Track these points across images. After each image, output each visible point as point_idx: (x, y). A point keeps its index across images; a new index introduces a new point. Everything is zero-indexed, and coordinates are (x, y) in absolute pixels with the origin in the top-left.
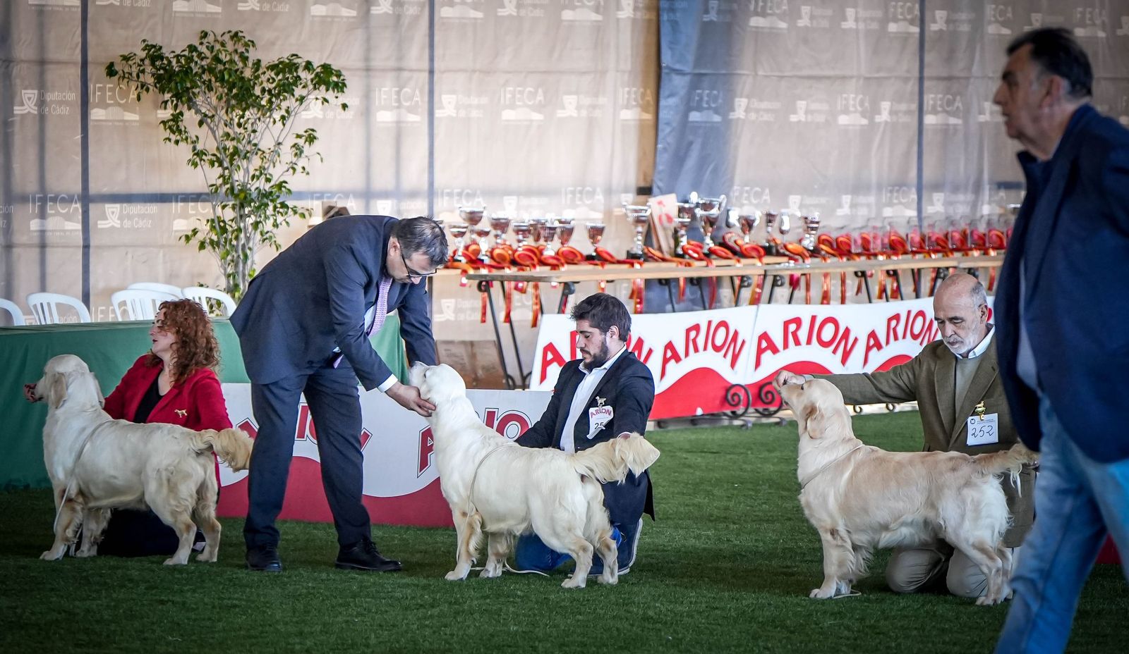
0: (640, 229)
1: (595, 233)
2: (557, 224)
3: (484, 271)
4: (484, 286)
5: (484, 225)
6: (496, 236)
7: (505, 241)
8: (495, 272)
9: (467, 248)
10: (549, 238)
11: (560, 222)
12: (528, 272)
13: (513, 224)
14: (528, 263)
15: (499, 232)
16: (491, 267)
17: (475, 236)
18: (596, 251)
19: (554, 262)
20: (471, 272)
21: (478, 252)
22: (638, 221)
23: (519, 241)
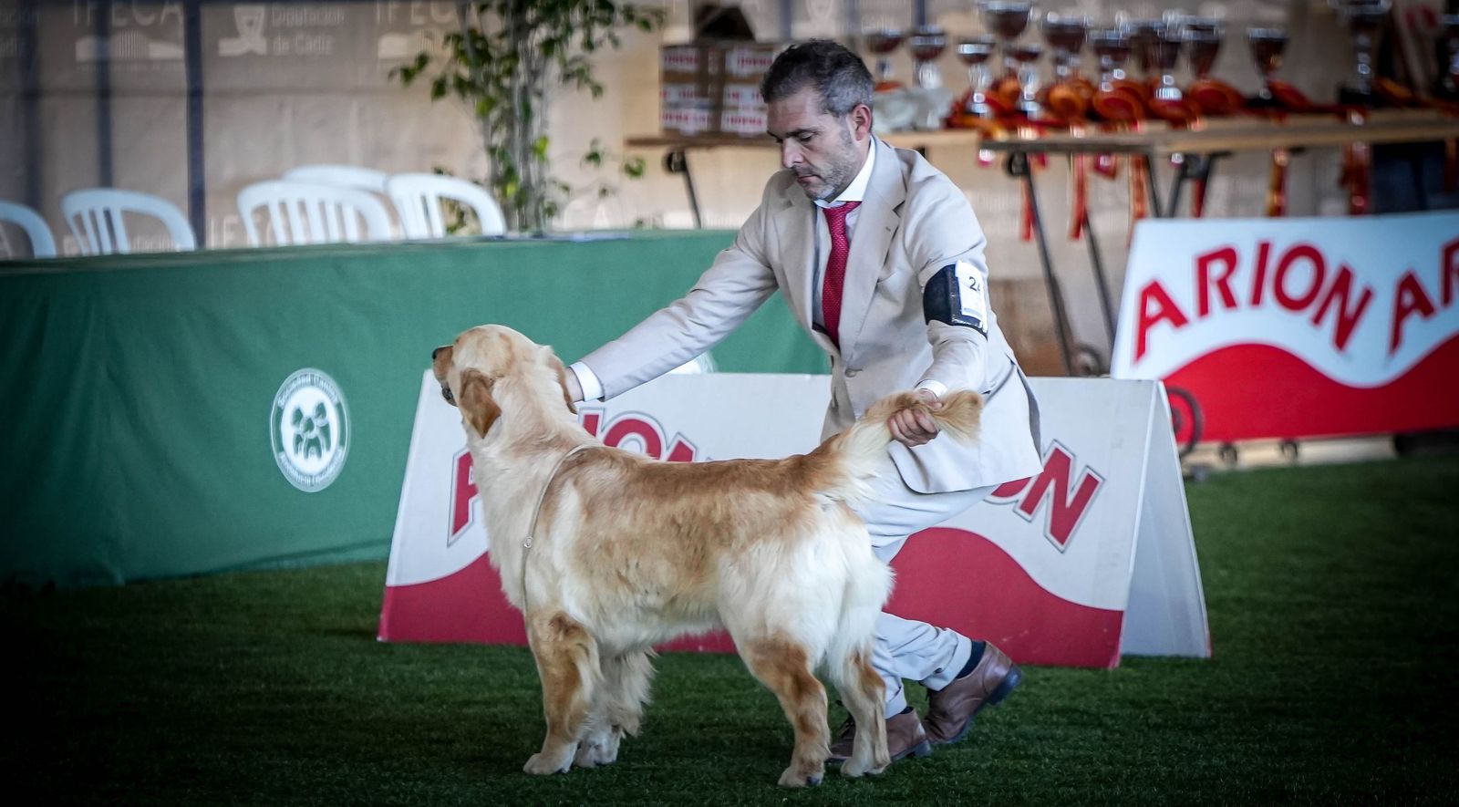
0: (1363, 40)
1: (1267, 51)
2: (1186, 34)
3: (1028, 134)
4: (1020, 163)
5: (1031, 40)
6: (1058, 61)
7: (1075, 70)
8: (1051, 136)
9: (996, 86)
10: (1169, 63)
11: (1194, 28)
12: (1122, 136)
13: (1094, 35)
14: (1122, 113)
15: (1061, 53)
16: (1040, 125)
17: (1011, 63)
18: (1271, 88)
19: (1176, 112)
20: (1001, 135)
21: (1017, 94)
22: (1360, 24)
23: (1104, 70)
